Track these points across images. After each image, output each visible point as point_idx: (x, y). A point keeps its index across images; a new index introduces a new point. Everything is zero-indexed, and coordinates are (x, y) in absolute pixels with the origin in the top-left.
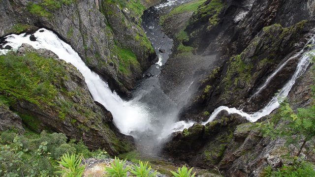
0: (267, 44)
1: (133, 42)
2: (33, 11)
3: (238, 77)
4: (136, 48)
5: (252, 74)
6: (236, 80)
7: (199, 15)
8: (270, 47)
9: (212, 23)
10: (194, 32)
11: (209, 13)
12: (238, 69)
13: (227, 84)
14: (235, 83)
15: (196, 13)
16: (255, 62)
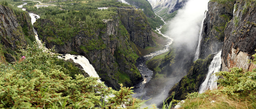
0: (198, 68)
1: (129, 71)
2: (81, 48)
3: (188, 86)
4: (130, 75)
5: (195, 83)
6: (188, 87)
7: (165, 60)
8: (199, 69)
9: (172, 63)
10: (163, 68)
11: (170, 58)
12: (187, 82)
13: (183, 90)
14: (188, 89)
15: (164, 59)
16: (195, 78)
